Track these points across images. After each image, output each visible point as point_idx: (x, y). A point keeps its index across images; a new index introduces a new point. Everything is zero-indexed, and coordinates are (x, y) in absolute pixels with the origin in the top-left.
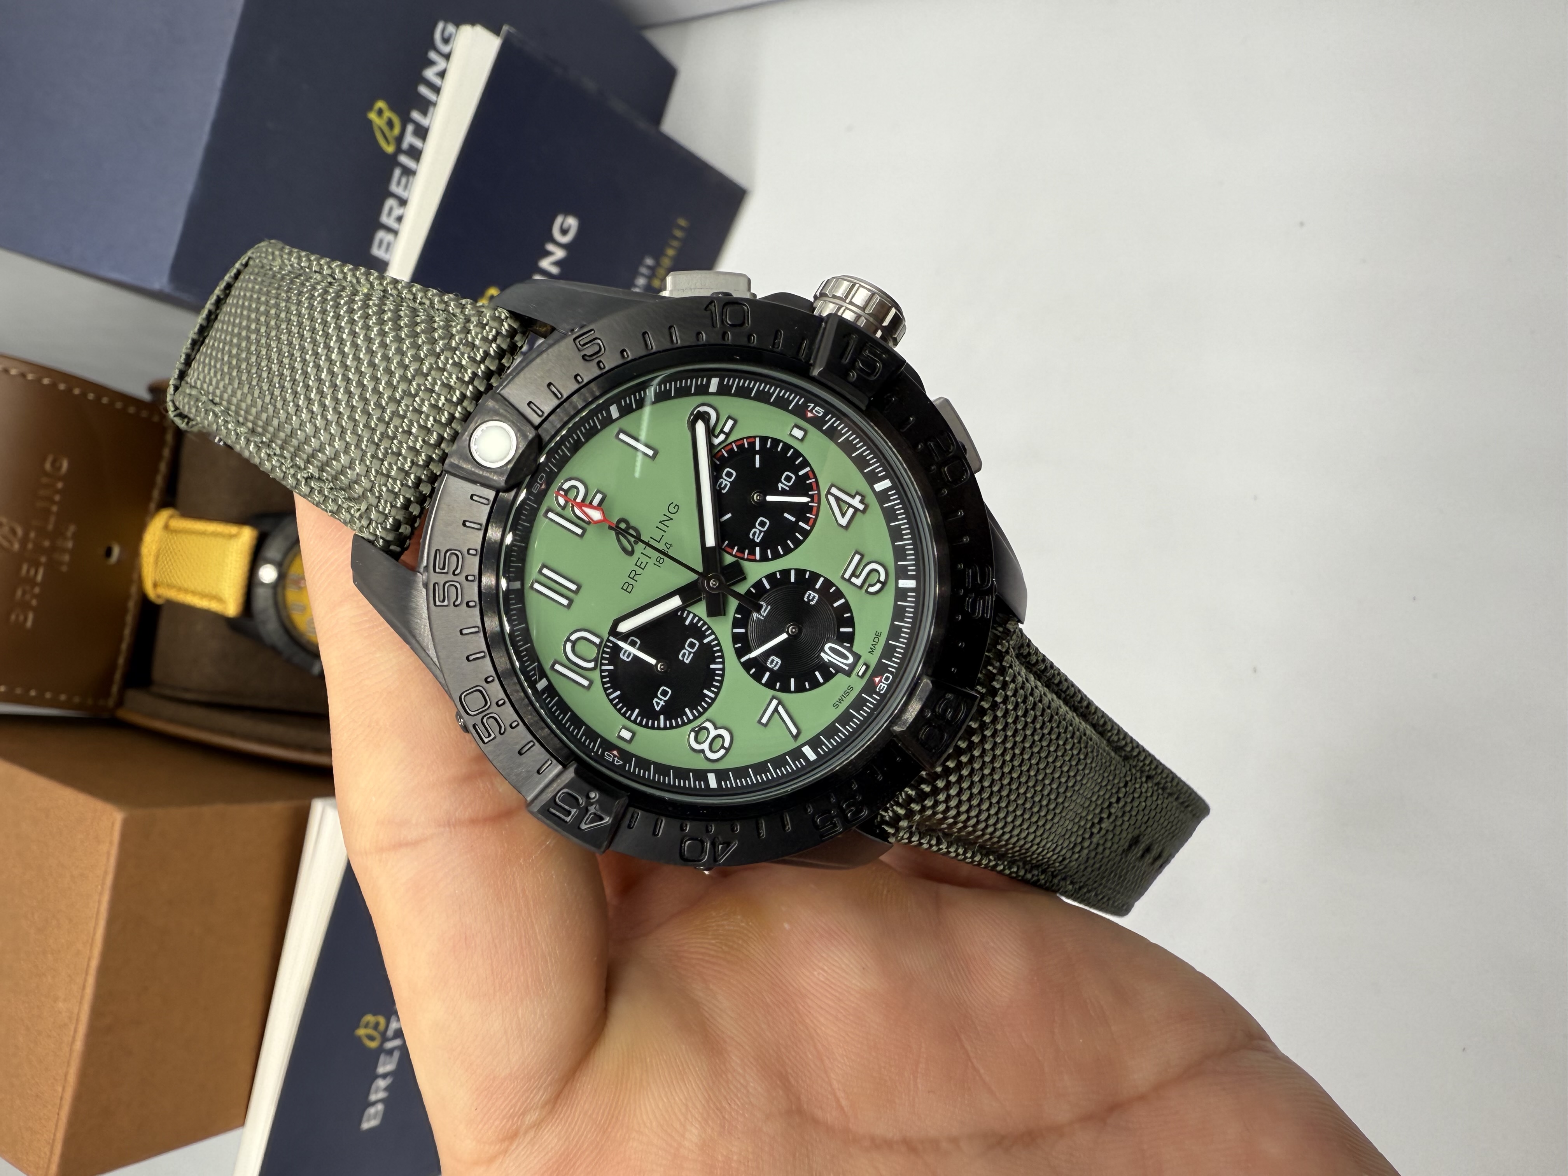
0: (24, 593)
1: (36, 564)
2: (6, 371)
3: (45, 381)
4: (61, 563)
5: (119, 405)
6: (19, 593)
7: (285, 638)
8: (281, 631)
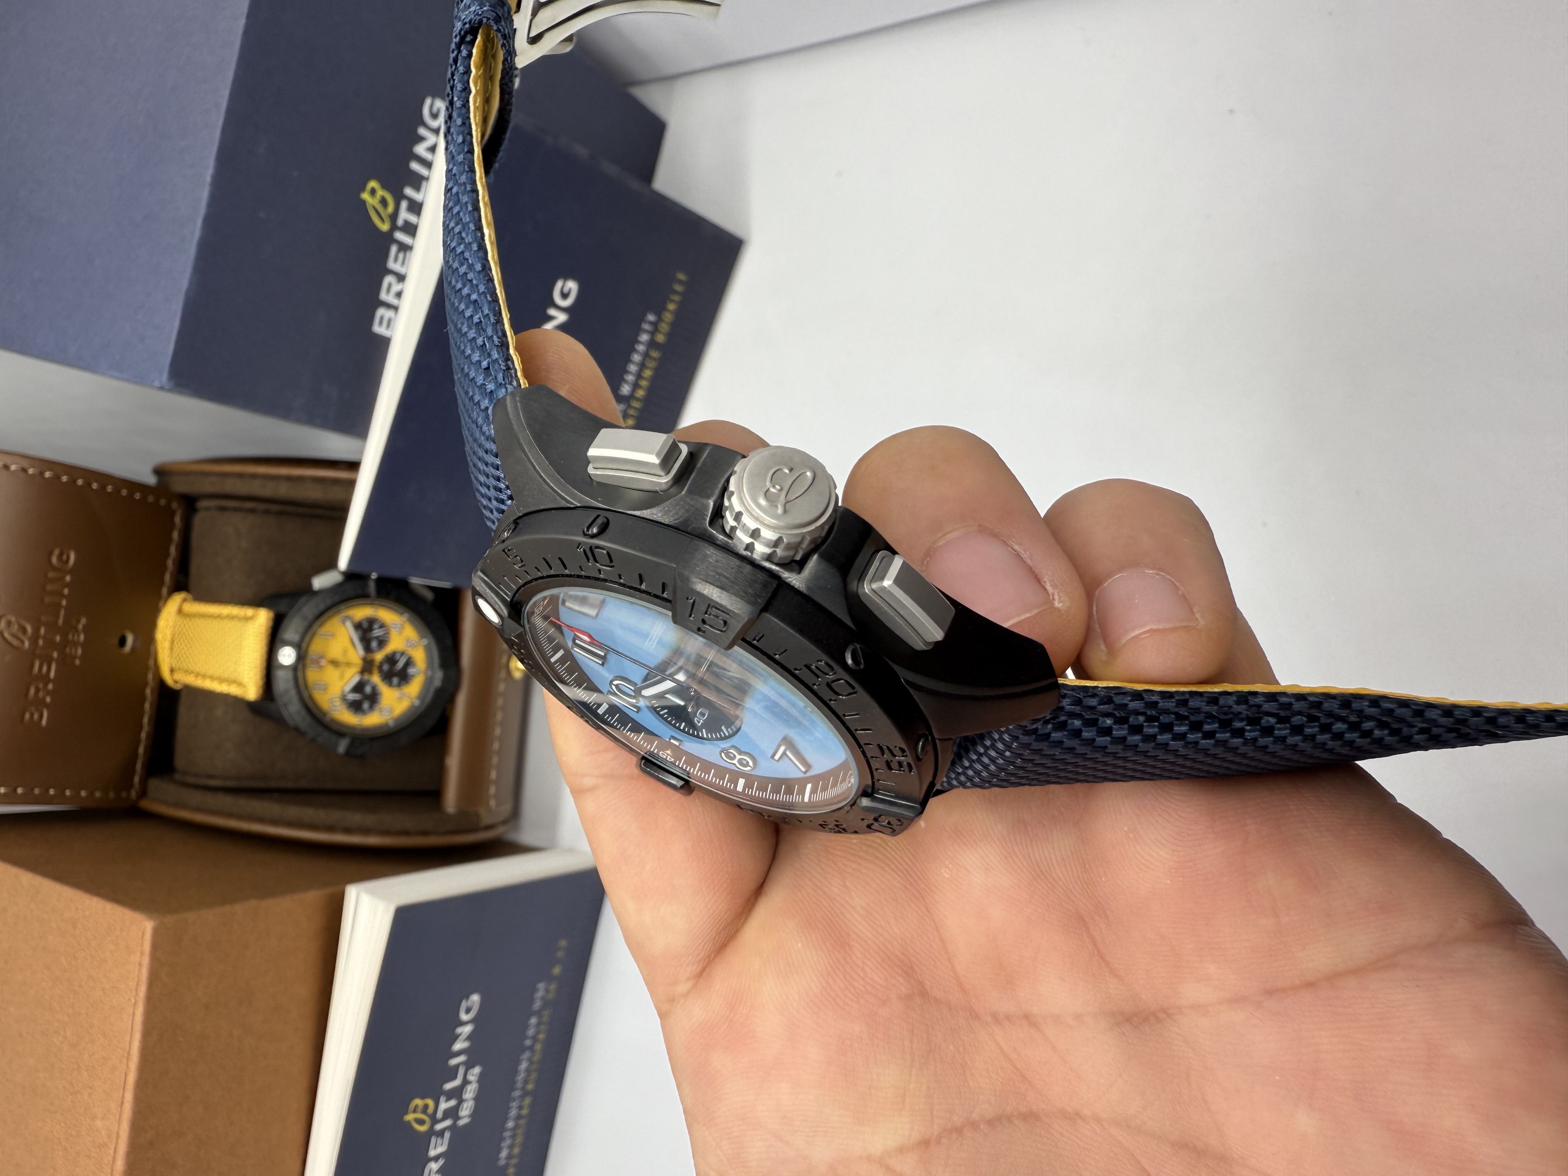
0: (38, 691)
2: (6, 467)
3: (48, 474)
4: (74, 657)
5: (124, 492)
6: (32, 691)
7: (308, 719)
8: (303, 712)
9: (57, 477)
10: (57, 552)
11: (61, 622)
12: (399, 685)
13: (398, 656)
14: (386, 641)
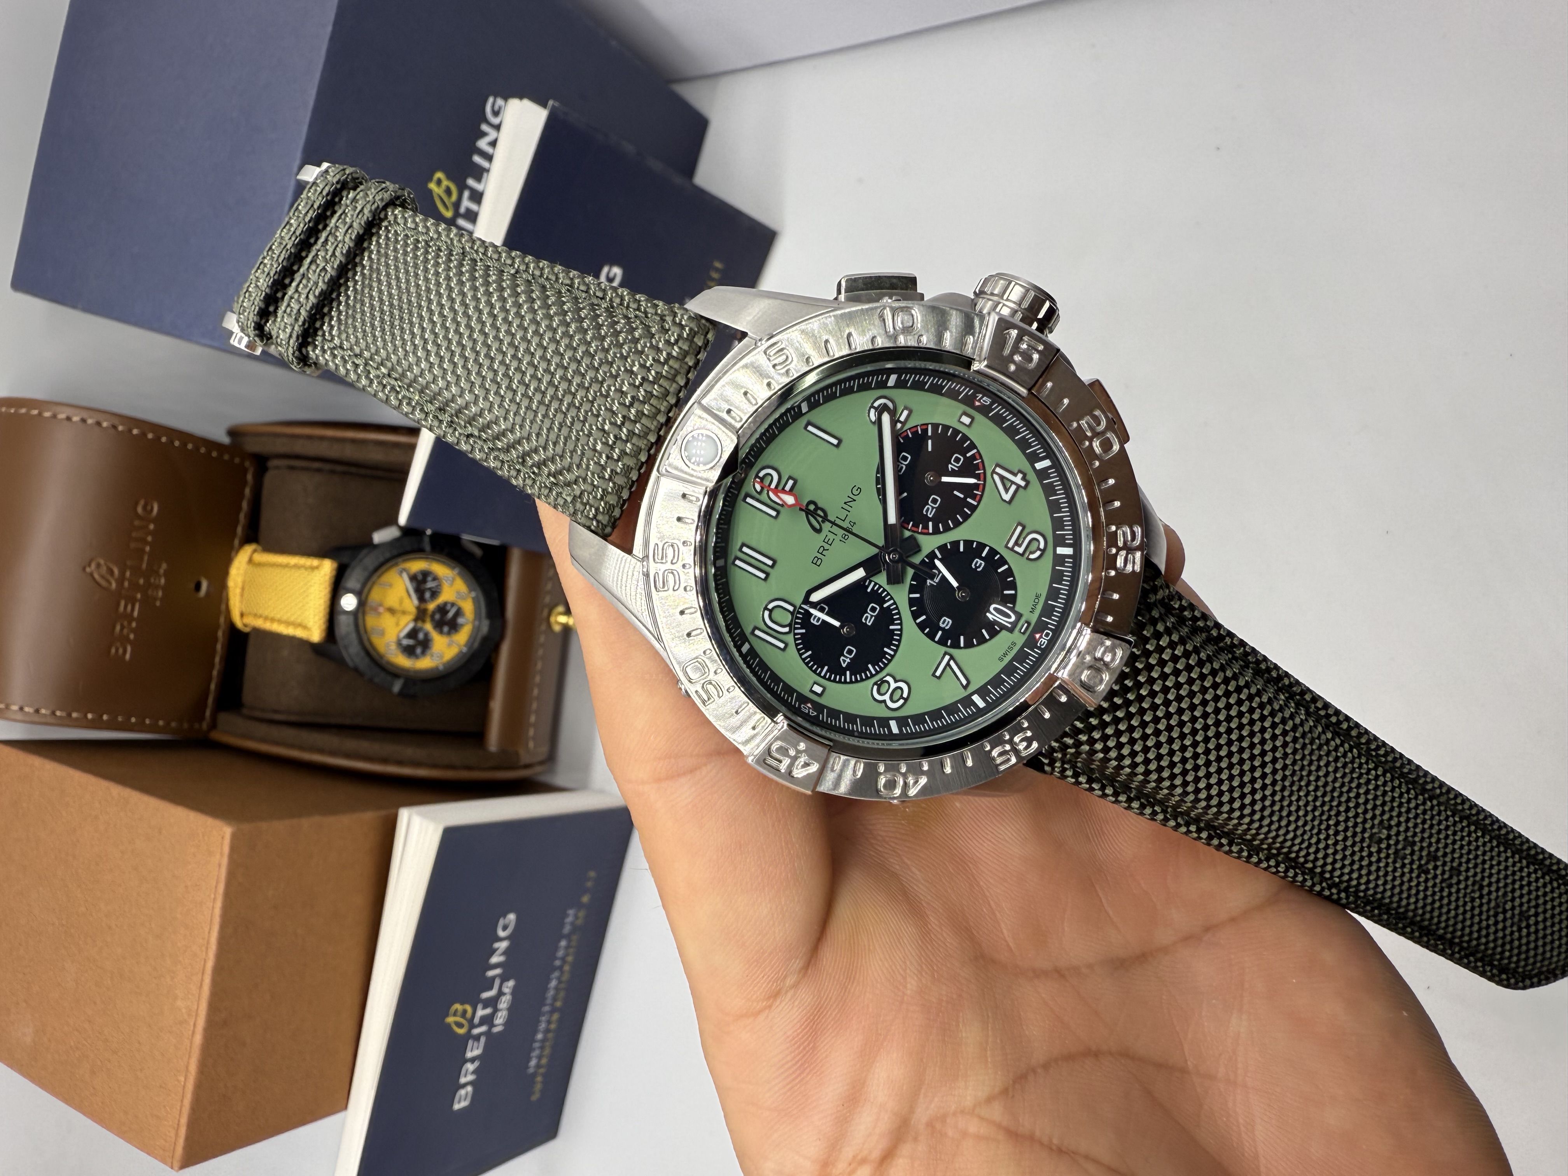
0: (122, 628)
1: (132, 601)
3: (135, 431)
4: (155, 599)
5: (203, 450)
6: (118, 628)
7: (367, 660)
8: (363, 654)
9: (144, 435)
10: (142, 502)
11: (144, 566)
12: (449, 633)
13: (448, 607)
14: (439, 592)
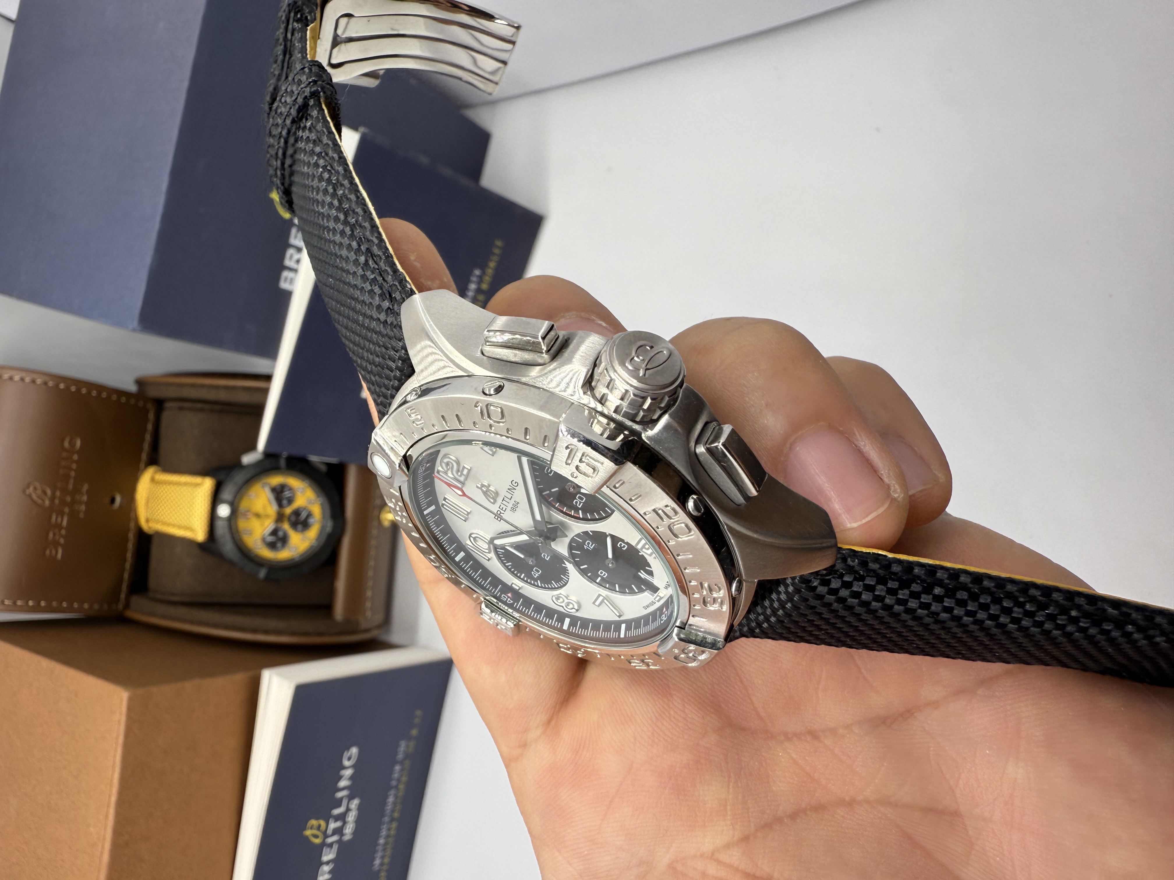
0: (54, 535)
1: (62, 514)
2: (35, 382)
3: (61, 386)
4: (80, 512)
5: (114, 398)
6: (51, 535)
7: (239, 555)
8: (235, 550)
9: (68, 388)
10: (68, 439)
11: (70, 487)
12: (302, 531)
13: (301, 510)
14: (293, 500)
